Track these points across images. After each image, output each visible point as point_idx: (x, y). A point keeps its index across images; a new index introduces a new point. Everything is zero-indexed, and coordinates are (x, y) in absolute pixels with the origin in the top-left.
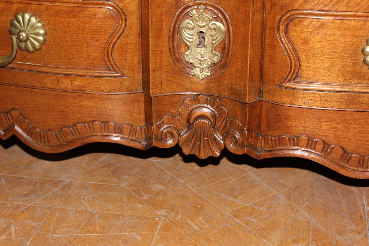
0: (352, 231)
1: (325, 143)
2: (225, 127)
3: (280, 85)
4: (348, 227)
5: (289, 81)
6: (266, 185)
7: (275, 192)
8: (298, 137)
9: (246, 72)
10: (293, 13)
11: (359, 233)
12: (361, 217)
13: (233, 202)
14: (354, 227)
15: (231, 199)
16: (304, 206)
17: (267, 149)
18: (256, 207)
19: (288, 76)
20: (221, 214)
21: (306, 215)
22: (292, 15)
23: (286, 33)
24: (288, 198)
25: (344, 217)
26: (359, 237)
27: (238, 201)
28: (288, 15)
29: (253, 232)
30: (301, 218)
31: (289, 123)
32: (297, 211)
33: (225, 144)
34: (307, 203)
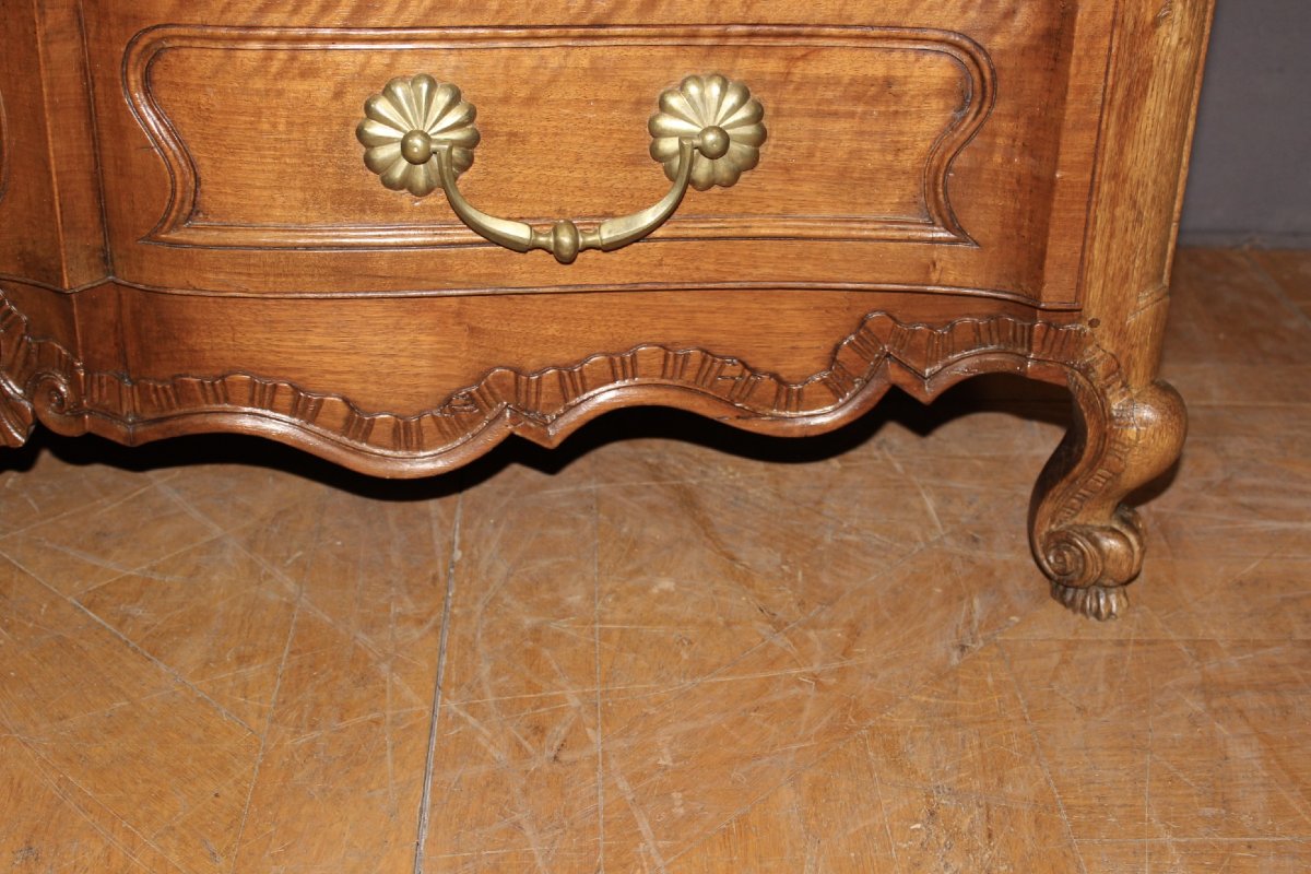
0: (402, 618)
1: (296, 389)
2: (27, 362)
3: (152, 237)
4: (395, 609)
5: (175, 225)
6: (196, 515)
7: (217, 531)
8: (223, 377)
9: (52, 205)
10: (156, 34)
11: (420, 622)
12: (435, 578)
13: (96, 567)
14: (409, 606)
15: (91, 560)
16: (289, 562)
17: (149, 415)
18: (156, 577)
19: (168, 212)
20: (53, 604)
21: (290, 585)
22: (155, 41)
23: (146, 92)
24: (251, 545)
25: (389, 583)
26: (416, 634)
27: (110, 564)
28: (145, 41)
29: (132, 644)
30: (273, 597)
31: (193, 341)
32: (268, 577)
33: (33, 411)
34: (299, 554)
